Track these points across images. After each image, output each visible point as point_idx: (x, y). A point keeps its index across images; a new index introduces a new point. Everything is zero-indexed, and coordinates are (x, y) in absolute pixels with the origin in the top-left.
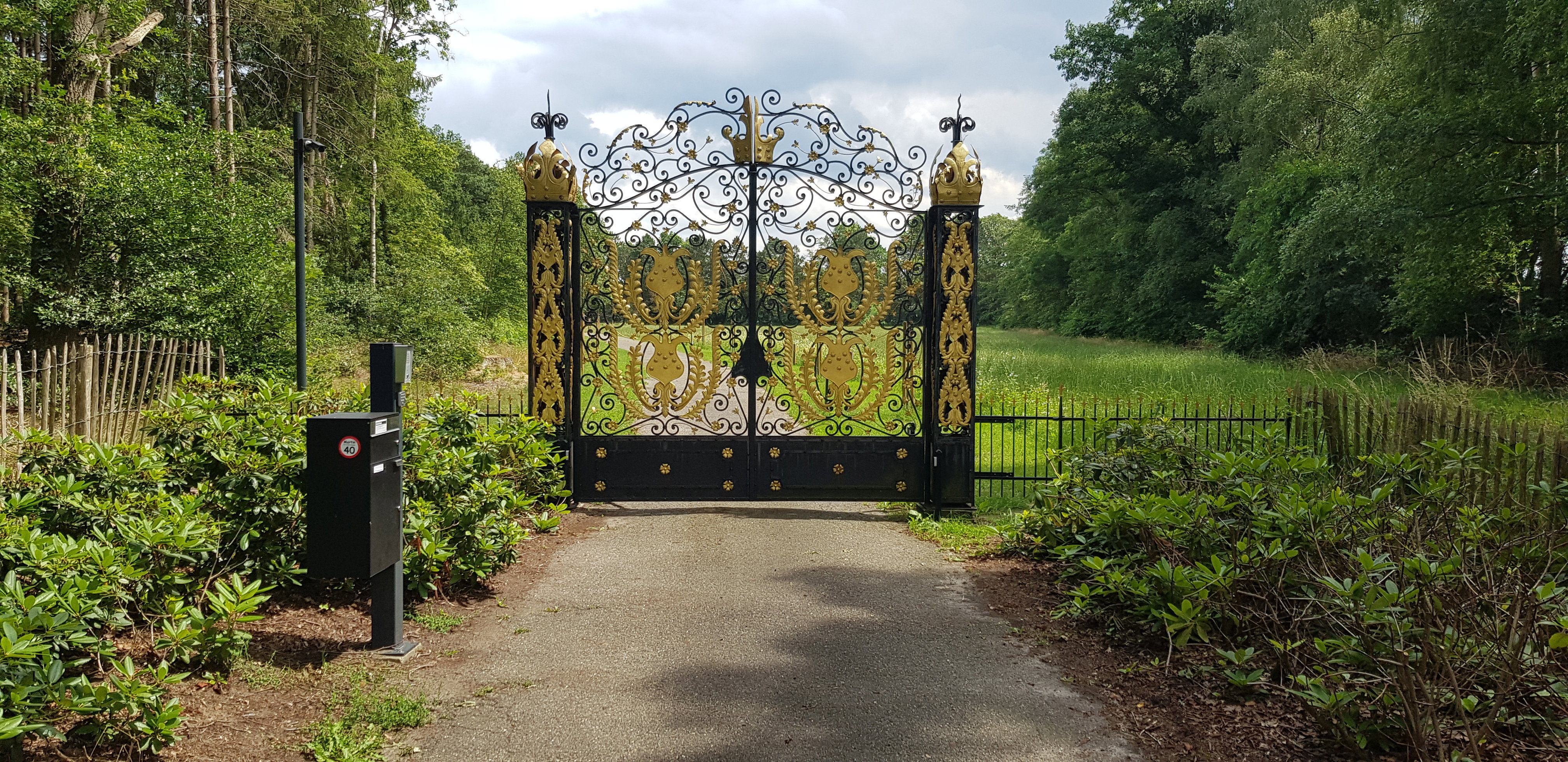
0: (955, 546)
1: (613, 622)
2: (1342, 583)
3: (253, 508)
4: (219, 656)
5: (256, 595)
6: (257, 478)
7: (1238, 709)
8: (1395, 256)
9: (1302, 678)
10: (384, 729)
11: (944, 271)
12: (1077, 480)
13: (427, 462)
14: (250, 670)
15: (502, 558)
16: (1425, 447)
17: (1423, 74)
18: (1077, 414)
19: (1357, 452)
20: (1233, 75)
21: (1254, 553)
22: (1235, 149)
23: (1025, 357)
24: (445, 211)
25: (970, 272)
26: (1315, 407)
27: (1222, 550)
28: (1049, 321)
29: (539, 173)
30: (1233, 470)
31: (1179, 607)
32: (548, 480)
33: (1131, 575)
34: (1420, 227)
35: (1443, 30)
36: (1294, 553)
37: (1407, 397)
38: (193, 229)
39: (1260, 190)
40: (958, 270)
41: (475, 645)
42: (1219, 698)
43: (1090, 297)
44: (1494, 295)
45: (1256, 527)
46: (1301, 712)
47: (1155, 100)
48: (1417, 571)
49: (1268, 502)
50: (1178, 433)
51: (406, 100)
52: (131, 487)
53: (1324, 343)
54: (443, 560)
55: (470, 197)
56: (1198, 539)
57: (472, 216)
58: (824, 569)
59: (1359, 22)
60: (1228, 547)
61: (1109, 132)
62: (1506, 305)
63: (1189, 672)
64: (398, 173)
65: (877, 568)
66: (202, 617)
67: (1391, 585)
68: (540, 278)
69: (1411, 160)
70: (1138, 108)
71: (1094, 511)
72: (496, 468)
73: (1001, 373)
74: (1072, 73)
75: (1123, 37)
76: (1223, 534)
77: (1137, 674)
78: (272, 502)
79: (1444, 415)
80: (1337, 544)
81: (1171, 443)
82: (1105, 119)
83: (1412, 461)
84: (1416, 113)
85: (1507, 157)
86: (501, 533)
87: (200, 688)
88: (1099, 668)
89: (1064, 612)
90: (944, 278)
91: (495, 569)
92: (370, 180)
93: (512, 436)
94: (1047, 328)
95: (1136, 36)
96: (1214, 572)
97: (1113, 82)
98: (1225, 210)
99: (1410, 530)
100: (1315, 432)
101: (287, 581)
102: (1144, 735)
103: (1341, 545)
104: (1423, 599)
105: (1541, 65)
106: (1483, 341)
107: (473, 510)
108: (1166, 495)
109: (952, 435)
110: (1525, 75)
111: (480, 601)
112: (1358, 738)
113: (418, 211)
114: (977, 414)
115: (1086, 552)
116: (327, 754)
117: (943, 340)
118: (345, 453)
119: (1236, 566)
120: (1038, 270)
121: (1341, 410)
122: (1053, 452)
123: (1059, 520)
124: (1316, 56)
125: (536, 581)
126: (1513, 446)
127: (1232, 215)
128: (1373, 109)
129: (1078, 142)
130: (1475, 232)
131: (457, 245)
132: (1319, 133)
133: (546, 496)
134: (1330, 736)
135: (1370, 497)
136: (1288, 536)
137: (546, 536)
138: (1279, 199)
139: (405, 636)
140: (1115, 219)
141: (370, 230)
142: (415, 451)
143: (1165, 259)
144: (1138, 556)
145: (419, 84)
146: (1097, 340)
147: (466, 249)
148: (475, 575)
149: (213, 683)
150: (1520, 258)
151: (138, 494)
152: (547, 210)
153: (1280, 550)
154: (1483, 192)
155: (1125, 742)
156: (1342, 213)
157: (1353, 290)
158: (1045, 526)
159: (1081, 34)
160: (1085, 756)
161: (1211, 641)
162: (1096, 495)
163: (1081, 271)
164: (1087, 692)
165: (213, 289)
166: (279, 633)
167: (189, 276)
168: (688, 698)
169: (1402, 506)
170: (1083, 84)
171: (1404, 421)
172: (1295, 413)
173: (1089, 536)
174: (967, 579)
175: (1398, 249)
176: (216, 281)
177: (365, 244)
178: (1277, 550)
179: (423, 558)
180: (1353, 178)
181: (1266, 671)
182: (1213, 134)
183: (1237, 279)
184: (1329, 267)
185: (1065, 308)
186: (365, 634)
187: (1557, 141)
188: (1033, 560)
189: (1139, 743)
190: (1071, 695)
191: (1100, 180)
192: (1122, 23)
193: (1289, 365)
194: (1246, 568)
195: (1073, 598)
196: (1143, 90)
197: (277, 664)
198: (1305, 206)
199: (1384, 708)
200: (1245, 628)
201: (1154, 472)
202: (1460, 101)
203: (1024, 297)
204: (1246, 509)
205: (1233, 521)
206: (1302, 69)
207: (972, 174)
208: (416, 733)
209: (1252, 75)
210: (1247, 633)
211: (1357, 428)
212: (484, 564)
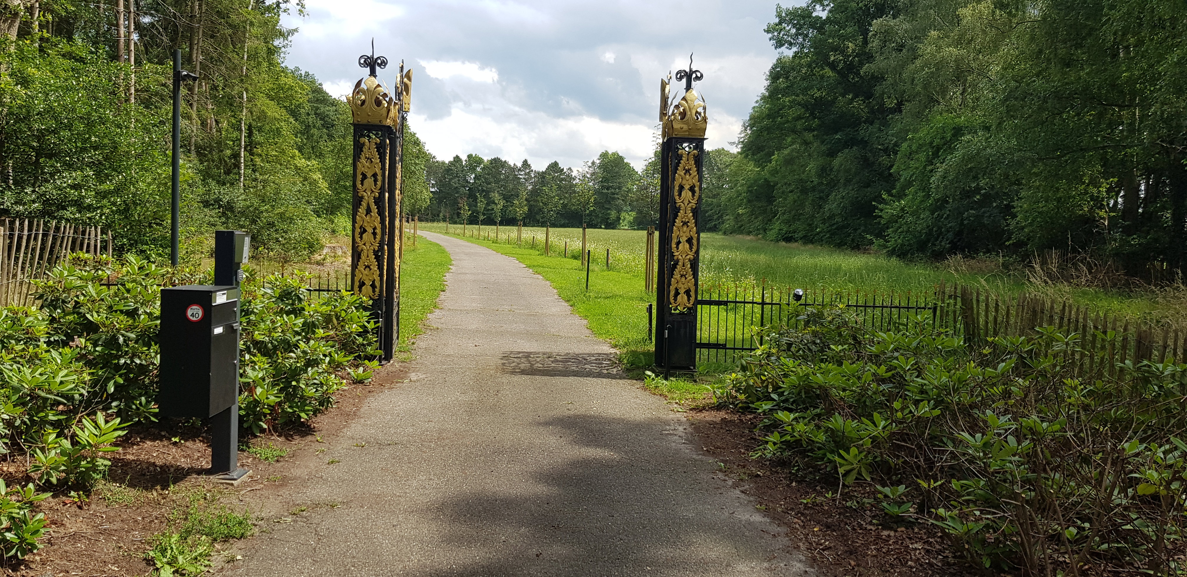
0: (680, 400)
1: (407, 456)
2: (974, 437)
3: (119, 360)
4: (83, 478)
5: (115, 430)
6: (123, 335)
7: (892, 534)
8: (1016, 187)
9: (941, 511)
10: (215, 540)
11: (677, 188)
12: (774, 351)
13: (262, 325)
14: (110, 490)
15: (321, 404)
16: (1038, 332)
17: (1040, 52)
18: (776, 300)
19: (986, 335)
20: (900, 48)
21: (907, 411)
22: (900, 104)
23: (738, 256)
24: (301, 133)
25: (697, 189)
26: (955, 299)
27: (882, 408)
28: (758, 230)
29: (363, 102)
30: (892, 346)
31: (848, 453)
32: (365, 342)
33: (812, 426)
34: (1035, 166)
35: (1055, 20)
36: (937, 412)
37: (1025, 294)
38: (93, 139)
39: (917, 136)
40: (687, 187)
41: (296, 472)
42: (877, 525)
43: (790, 212)
44: (1088, 219)
45: (909, 391)
46: (940, 537)
47: (841, 66)
48: (1031, 429)
49: (918, 371)
50: (851, 316)
51: (270, 46)
52: (18, 341)
53: (962, 251)
54: (272, 404)
55: (319, 123)
56: (864, 399)
57: (321, 137)
58: (577, 416)
59: (994, 12)
60: (886, 405)
61: (806, 89)
62: (1097, 226)
63: (855, 503)
64: (264, 103)
65: (618, 416)
66: (70, 447)
67: (1011, 439)
68: (362, 184)
69: (1030, 116)
70: (828, 72)
71: (786, 376)
72: (320, 332)
73: (720, 268)
74: (779, 44)
75: (819, 18)
76: (883, 395)
77: (815, 504)
78: (134, 355)
79: (1052, 307)
80: (970, 405)
81: (846, 323)
82: (803, 79)
83: (1028, 343)
84: (1034, 81)
85: (1100, 116)
86: (322, 383)
87: (67, 504)
88: (785, 499)
89: (760, 454)
90: (676, 193)
91: (316, 412)
92: (241, 107)
93: (335, 307)
94: (757, 235)
95: (828, 18)
96: (876, 426)
97: (810, 51)
98: (891, 150)
99: (1026, 396)
100: (955, 318)
101: (146, 418)
102: (819, 553)
103: (973, 406)
104: (1036, 451)
105: (1127, 48)
106: (1079, 253)
107: (298, 365)
108: (840, 364)
109: (680, 314)
110: (1115, 55)
111: (303, 437)
112: (984, 559)
113: (278, 132)
114: (699, 298)
115: (778, 407)
116: (165, 560)
117: (674, 241)
118: (191, 318)
119: (893, 421)
120: (751, 192)
121: (975, 302)
122: (756, 329)
123: (759, 381)
124: (961, 36)
125: (350, 422)
126: (1105, 333)
127: (896, 153)
128: (1003, 77)
129: (783, 96)
130: (1077, 171)
131: (309, 159)
132: (962, 94)
133: (362, 354)
134: (962, 557)
135: (996, 369)
136: (933, 399)
137: (360, 386)
138: (931, 143)
139: (239, 465)
140: (809, 155)
141: (240, 145)
142: (252, 317)
143: (845, 185)
144: (818, 410)
145: (281, 34)
146: (794, 245)
147: (314, 162)
148: (300, 417)
149: (77, 500)
150: (1108, 191)
151: (23, 346)
152: (370, 131)
153: (927, 409)
154: (1082, 141)
155: (804, 558)
156: (978, 154)
157: (984, 212)
158: (748, 386)
159: (787, 15)
160: (772, 570)
161: (872, 479)
162: (787, 363)
163: (783, 193)
164: (776, 518)
165: (107, 186)
166: (138, 460)
167: (88, 176)
168: (462, 519)
169: (1020, 377)
170: (788, 53)
171: (1023, 312)
172: (939, 303)
173: (781, 394)
174: (687, 426)
175: (1018, 183)
176: (111, 181)
177: (236, 156)
178: (925, 410)
179: (257, 403)
180: (987, 128)
181: (914, 504)
182: (884, 93)
183: (899, 201)
184: (967, 194)
185: (770, 220)
186: (207, 462)
187: (1137, 105)
188: (738, 412)
189: (814, 559)
190: (763, 520)
191: (799, 125)
192: (818, 7)
193: (936, 267)
194: (901, 423)
195: (767, 442)
196: (832, 58)
197: (132, 485)
198: (950, 148)
199: (1005, 536)
200: (899, 470)
201: (832, 346)
202: (1066, 73)
203: (740, 211)
204: (901, 376)
205: (891, 385)
206: (950, 46)
207: (700, 114)
208: (241, 544)
209: (914, 50)
210: (900, 474)
211: (987, 316)
212: (306, 408)
